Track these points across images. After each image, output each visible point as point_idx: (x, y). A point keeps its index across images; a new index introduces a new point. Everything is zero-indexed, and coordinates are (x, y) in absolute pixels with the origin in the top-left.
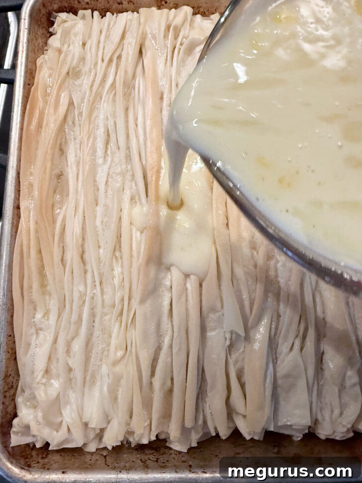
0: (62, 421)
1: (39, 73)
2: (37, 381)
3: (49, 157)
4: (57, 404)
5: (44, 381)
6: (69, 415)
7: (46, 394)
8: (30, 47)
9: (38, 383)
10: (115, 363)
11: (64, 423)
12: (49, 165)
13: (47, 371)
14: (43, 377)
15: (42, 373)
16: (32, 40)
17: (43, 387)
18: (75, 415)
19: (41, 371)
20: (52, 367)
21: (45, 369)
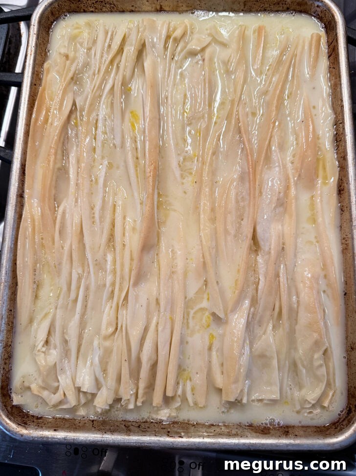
0: (58, 387)
1: (47, 76)
2: (38, 349)
3: (53, 151)
4: (54, 371)
5: (44, 349)
6: (64, 381)
7: (46, 360)
8: (38, 51)
9: (39, 351)
10: (106, 338)
11: (60, 387)
12: (52, 158)
13: (47, 342)
14: (43, 346)
15: (42, 343)
16: (40, 44)
17: (43, 355)
18: (69, 381)
19: (42, 340)
20: (52, 339)
21: (46, 340)
